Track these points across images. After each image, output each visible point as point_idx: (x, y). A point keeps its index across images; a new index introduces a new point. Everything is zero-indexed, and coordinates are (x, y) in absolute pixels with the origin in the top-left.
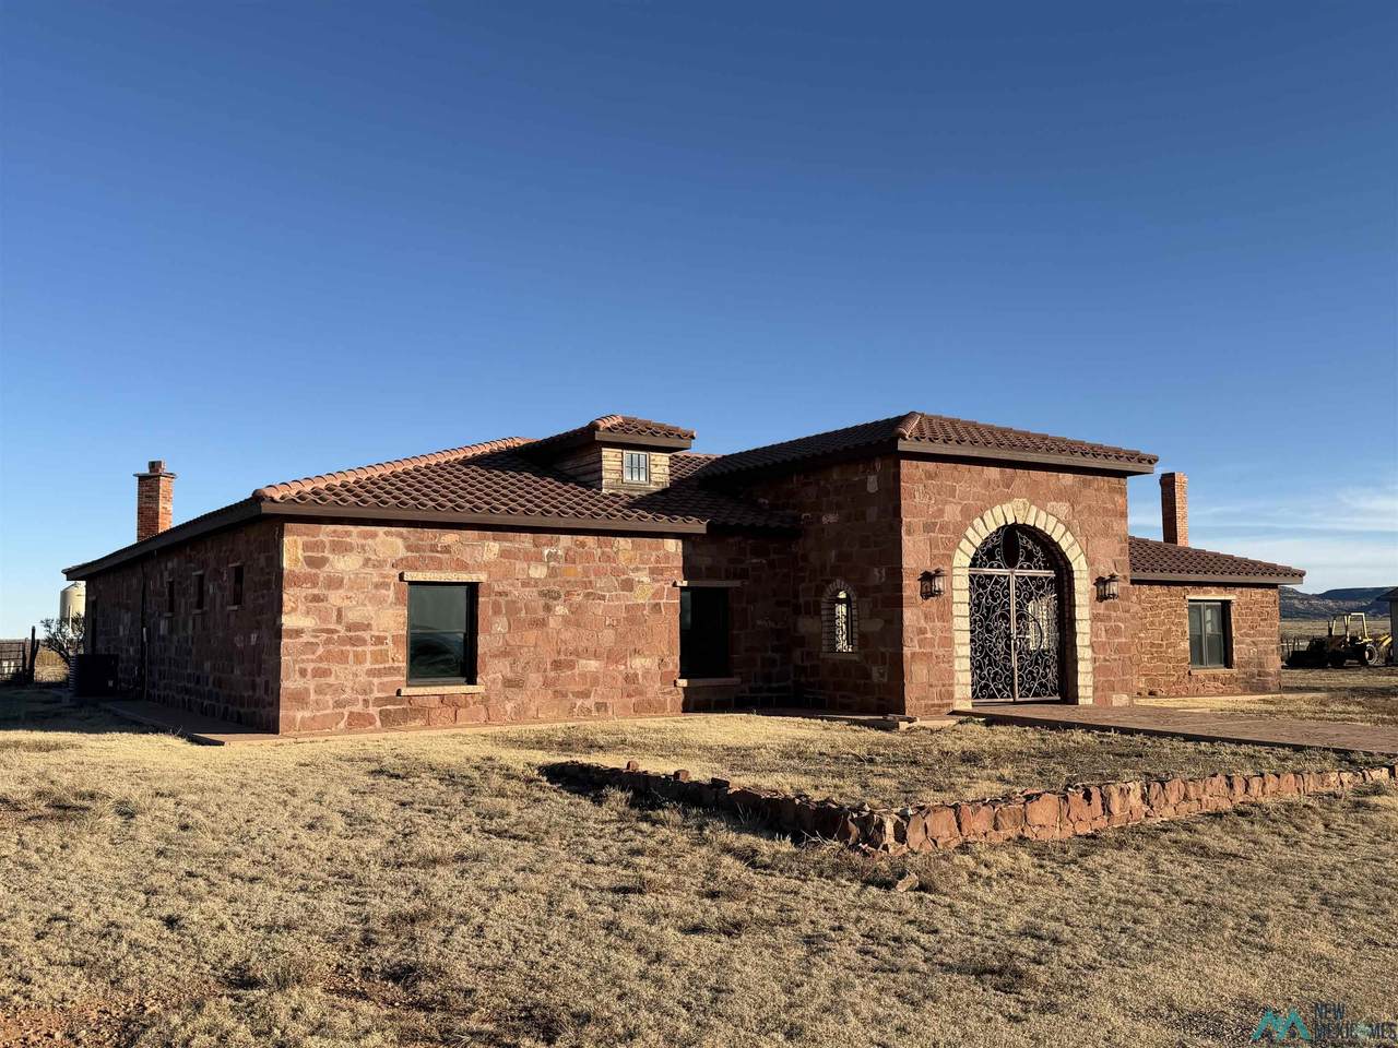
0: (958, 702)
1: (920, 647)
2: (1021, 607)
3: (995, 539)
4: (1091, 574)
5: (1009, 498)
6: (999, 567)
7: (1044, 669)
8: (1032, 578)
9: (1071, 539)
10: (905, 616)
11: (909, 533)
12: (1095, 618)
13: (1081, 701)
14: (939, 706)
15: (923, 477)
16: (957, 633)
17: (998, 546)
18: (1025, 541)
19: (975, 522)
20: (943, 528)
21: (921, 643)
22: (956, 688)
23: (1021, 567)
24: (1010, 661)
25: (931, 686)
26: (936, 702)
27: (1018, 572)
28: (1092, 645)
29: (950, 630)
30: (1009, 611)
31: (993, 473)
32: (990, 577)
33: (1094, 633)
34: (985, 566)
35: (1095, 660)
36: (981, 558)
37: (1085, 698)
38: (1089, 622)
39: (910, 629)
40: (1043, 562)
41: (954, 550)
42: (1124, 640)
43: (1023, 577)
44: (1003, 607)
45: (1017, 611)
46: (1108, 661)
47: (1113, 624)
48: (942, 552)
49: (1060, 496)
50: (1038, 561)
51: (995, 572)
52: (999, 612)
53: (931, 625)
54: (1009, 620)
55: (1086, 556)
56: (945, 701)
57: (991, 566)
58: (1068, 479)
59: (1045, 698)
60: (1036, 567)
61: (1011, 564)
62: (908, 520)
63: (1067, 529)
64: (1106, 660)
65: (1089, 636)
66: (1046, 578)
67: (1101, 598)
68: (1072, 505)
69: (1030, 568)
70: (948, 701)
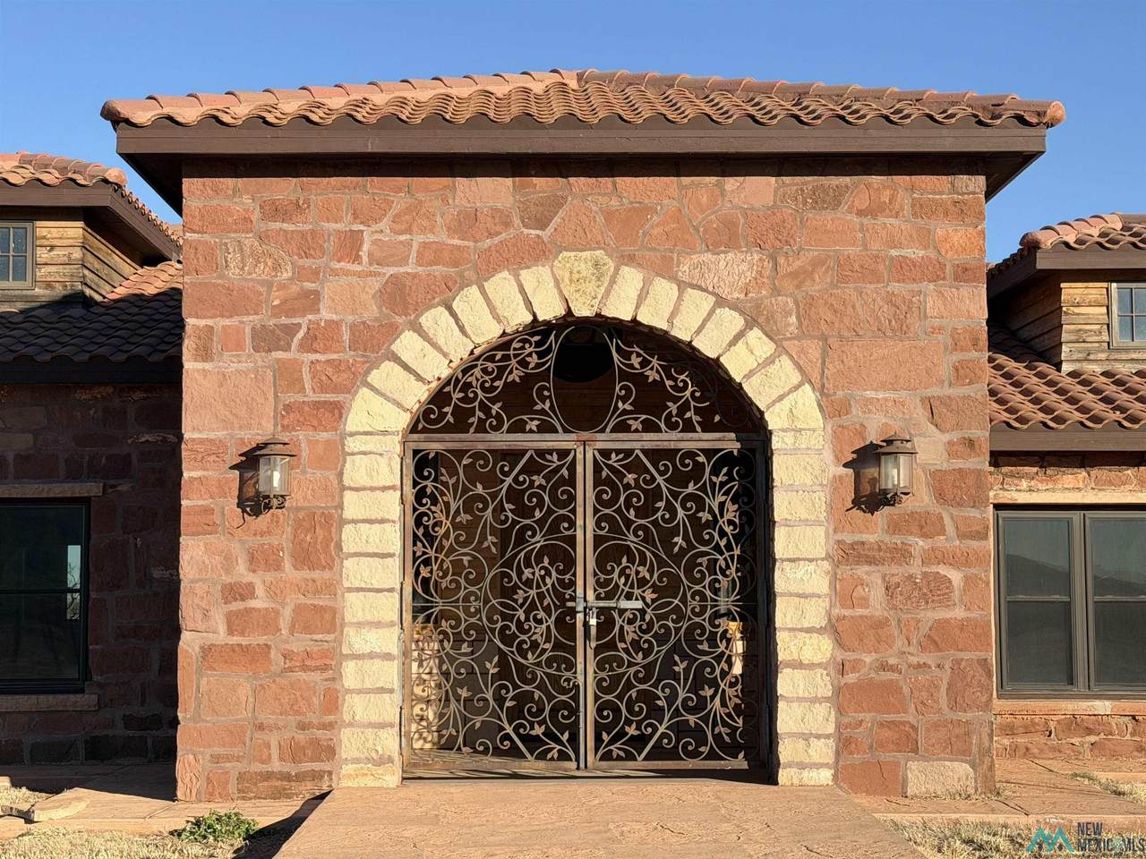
0: (348, 769)
1: (231, 632)
2: (614, 528)
3: (534, 360)
4: (837, 437)
5: (540, 253)
6: (546, 428)
7: (695, 689)
8: (655, 455)
9: (766, 348)
10: (185, 557)
11: (205, 354)
12: (848, 555)
13: (783, 776)
14: (287, 777)
15: (256, 216)
16: (351, 597)
17: (544, 376)
18: (635, 361)
19: (426, 320)
20: (317, 339)
21: (236, 623)
22: (346, 734)
23: (622, 427)
24: (571, 666)
25: (261, 727)
26: (276, 766)
27: (606, 440)
28: (834, 629)
29: (331, 588)
30: (572, 541)
31: (494, 191)
32: (513, 455)
33: (844, 593)
34: (496, 428)
35: (842, 668)
36: (485, 409)
37: (802, 766)
38: (826, 565)
39: (200, 588)
40: (698, 411)
41: (350, 390)
42: (958, 613)
43: (628, 453)
44: (555, 528)
45: (598, 540)
46: (892, 669)
47: (916, 569)
48: (312, 397)
49: (725, 237)
50: (684, 408)
51: (531, 441)
52: (538, 541)
53: (269, 577)
54: (570, 563)
55: (822, 391)
56: (307, 766)
57: (518, 428)
58: (759, 190)
59: (690, 764)
60: (672, 426)
61: (585, 417)
62: (202, 323)
63: (751, 323)
64: (884, 667)
65: (825, 603)
66: (709, 453)
67: (872, 499)
68: (774, 259)
69: (649, 427)
70: (317, 766)
